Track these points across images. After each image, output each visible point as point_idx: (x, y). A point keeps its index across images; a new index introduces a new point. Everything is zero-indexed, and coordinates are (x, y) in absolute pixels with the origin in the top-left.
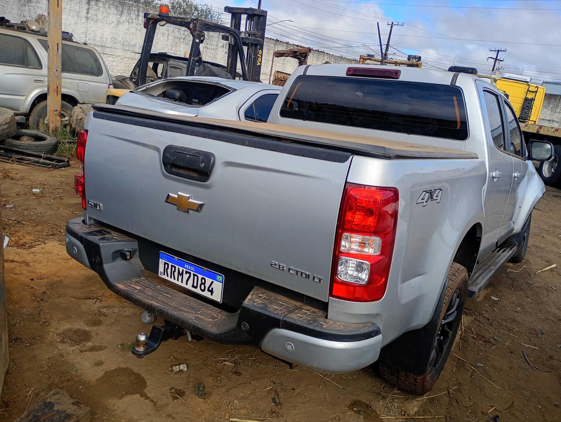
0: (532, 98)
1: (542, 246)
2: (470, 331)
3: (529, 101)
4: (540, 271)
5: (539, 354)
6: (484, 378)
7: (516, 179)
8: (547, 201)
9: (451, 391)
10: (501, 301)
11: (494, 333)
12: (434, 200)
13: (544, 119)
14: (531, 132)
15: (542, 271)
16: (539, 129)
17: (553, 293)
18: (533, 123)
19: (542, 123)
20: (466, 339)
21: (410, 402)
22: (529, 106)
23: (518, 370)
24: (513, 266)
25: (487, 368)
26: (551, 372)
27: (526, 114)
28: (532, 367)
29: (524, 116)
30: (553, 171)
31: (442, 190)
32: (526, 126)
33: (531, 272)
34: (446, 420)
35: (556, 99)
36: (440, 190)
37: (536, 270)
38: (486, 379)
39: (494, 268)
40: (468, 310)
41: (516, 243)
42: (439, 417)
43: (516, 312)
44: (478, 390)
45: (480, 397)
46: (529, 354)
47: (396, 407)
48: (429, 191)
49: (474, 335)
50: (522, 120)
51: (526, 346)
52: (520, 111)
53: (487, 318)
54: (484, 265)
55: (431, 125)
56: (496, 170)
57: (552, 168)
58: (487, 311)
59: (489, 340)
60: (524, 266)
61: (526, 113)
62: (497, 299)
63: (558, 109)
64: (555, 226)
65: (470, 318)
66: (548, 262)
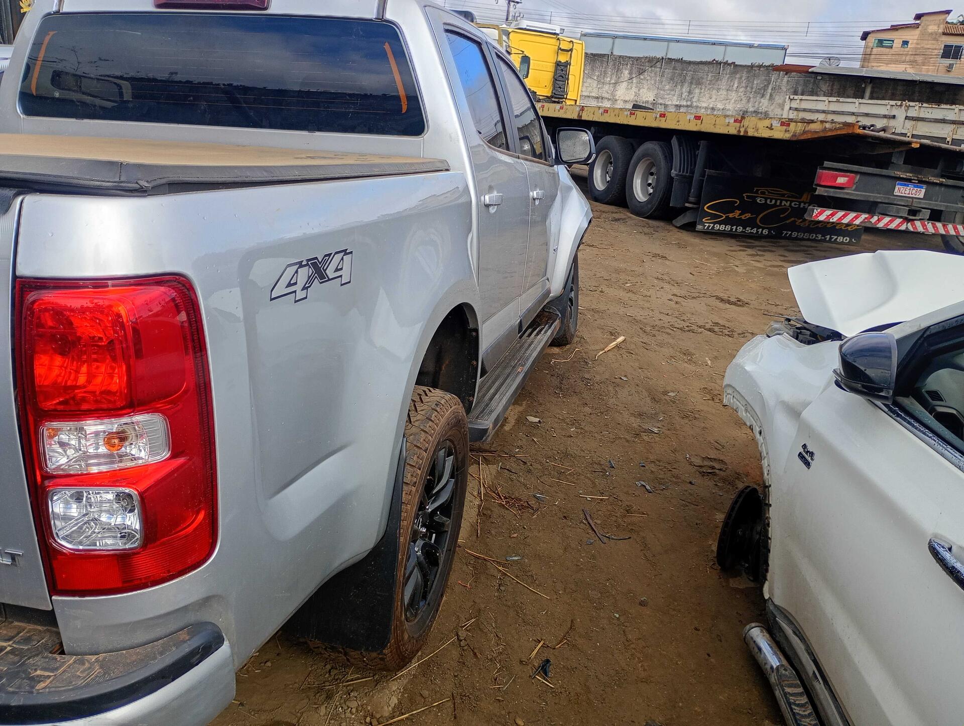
0: (567, 61)
1: (602, 307)
2: (495, 493)
3: (562, 67)
4: (601, 353)
5: (610, 507)
6: (521, 584)
7: (537, 202)
8: (605, 229)
9: (463, 634)
10: (544, 422)
11: (535, 487)
12: (329, 280)
13: (589, 97)
14: (570, 118)
15: (604, 351)
16: (581, 112)
17: (623, 387)
18: (573, 103)
19: (586, 103)
20: (489, 512)
21: (383, 689)
22: (564, 76)
23: (579, 551)
24: (561, 352)
25: (526, 560)
26: (630, 538)
27: (561, 89)
28: (600, 536)
29: (558, 93)
30: (608, 179)
31: (351, 253)
32: (562, 108)
33: (588, 358)
34: (454, 703)
35: (602, 62)
36: (345, 252)
37: (595, 353)
38: (525, 585)
39: (522, 371)
40: (491, 452)
41: (558, 313)
42: (440, 703)
43: (568, 436)
44: (512, 613)
45: (516, 629)
46: (594, 513)
47: (354, 710)
48: (308, 260)
49: (502, 499)
50: (557, 100)
51: (588, 499)
52: (551, 84)
53: (522, 461)
54: (505, 368)
55: (351, 108)
56: (490, 189)
57: (607, 175)
58: (521, 447)
59: (528, 504)
60: (577, 349)
61: (560, 87)
62: (537, 420)
63: (607, 78)
64: (618, 271)
65: (493, 469)
66: (612, 334)
